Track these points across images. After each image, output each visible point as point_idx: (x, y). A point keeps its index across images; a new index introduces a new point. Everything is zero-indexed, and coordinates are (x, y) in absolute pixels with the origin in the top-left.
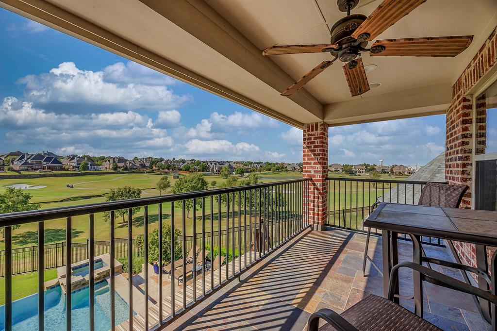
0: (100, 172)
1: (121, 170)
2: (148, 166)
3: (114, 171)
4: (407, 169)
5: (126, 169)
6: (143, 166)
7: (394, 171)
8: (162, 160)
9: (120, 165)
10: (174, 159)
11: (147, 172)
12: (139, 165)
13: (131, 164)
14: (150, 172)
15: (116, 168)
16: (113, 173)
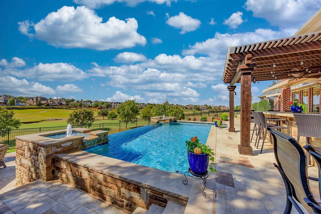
0: (26, 107)
1: (43, 106)
2: (65, 104)
3: (38, 107)
4: (227, 108)
5: (48, 105)
6: (61, 104)
7: (221, 109)
8: (73, 100)
9: (43, 102)
10: (82, 100)
11: (65, 108)
12: (57, 103)
13: (51, 102)
14: (68, 108)
15: (40, 104)
16: (38, 108)
